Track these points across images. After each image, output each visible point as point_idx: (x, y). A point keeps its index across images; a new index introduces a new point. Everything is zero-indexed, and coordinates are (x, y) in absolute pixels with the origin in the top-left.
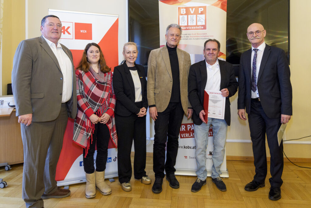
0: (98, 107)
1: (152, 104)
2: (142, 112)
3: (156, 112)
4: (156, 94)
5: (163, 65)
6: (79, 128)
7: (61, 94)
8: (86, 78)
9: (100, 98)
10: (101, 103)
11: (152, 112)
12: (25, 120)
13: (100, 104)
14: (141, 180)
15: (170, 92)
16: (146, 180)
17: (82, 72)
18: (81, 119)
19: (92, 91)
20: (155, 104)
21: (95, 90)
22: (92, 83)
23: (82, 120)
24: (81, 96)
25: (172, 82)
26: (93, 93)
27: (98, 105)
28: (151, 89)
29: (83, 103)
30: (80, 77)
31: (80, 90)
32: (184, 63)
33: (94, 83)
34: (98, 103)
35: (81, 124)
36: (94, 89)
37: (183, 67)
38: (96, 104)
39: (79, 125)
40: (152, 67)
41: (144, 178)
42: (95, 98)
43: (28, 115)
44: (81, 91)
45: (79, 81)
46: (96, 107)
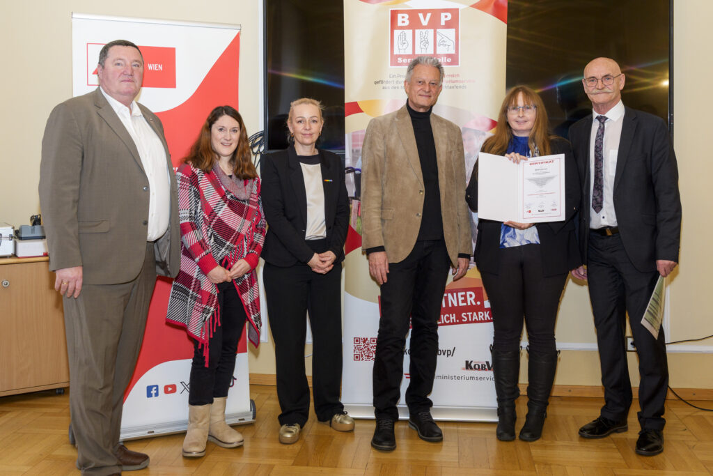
0: (227, 252)
1: (377, 244)
2: (321, 263)
3: (387, 264)
4: (386, 222)
5: (400, 152)
6: (191, 298)
7: (146, 223)
8: (205, 184)
9: (234, 231)
10: (235, 244)
11: (377, 263)
12: (68, 282)
13: (232, 245)
14: (328, 422)
15: (418, 215)
16: (341, 422)
17: (197, 171)
18: (195, 276)
19: (219, 215)
20: (383, 245)
21: (224, 212)
22: (218, 197)
23: (197, 280)
24: (191, 223)
25: (423, 194)
26: (220, 220)
27: (228, 246)
28: (374, 210)
29: (195, 241)
30: (194, 180)
31: (191, 210)
32: (447, 149)
33: (224, 197)
34: (228, 243)
35: (194, 288)
36: (223, 210)
37: (445, 158)
38: (223, 245)
39: (191, 291)
40: (377, 158)
41: (338, 418)
42: (223, 230)
43: (73, 269)
44: (193, 212)
45: (191, 190)
46: (223, 250)
